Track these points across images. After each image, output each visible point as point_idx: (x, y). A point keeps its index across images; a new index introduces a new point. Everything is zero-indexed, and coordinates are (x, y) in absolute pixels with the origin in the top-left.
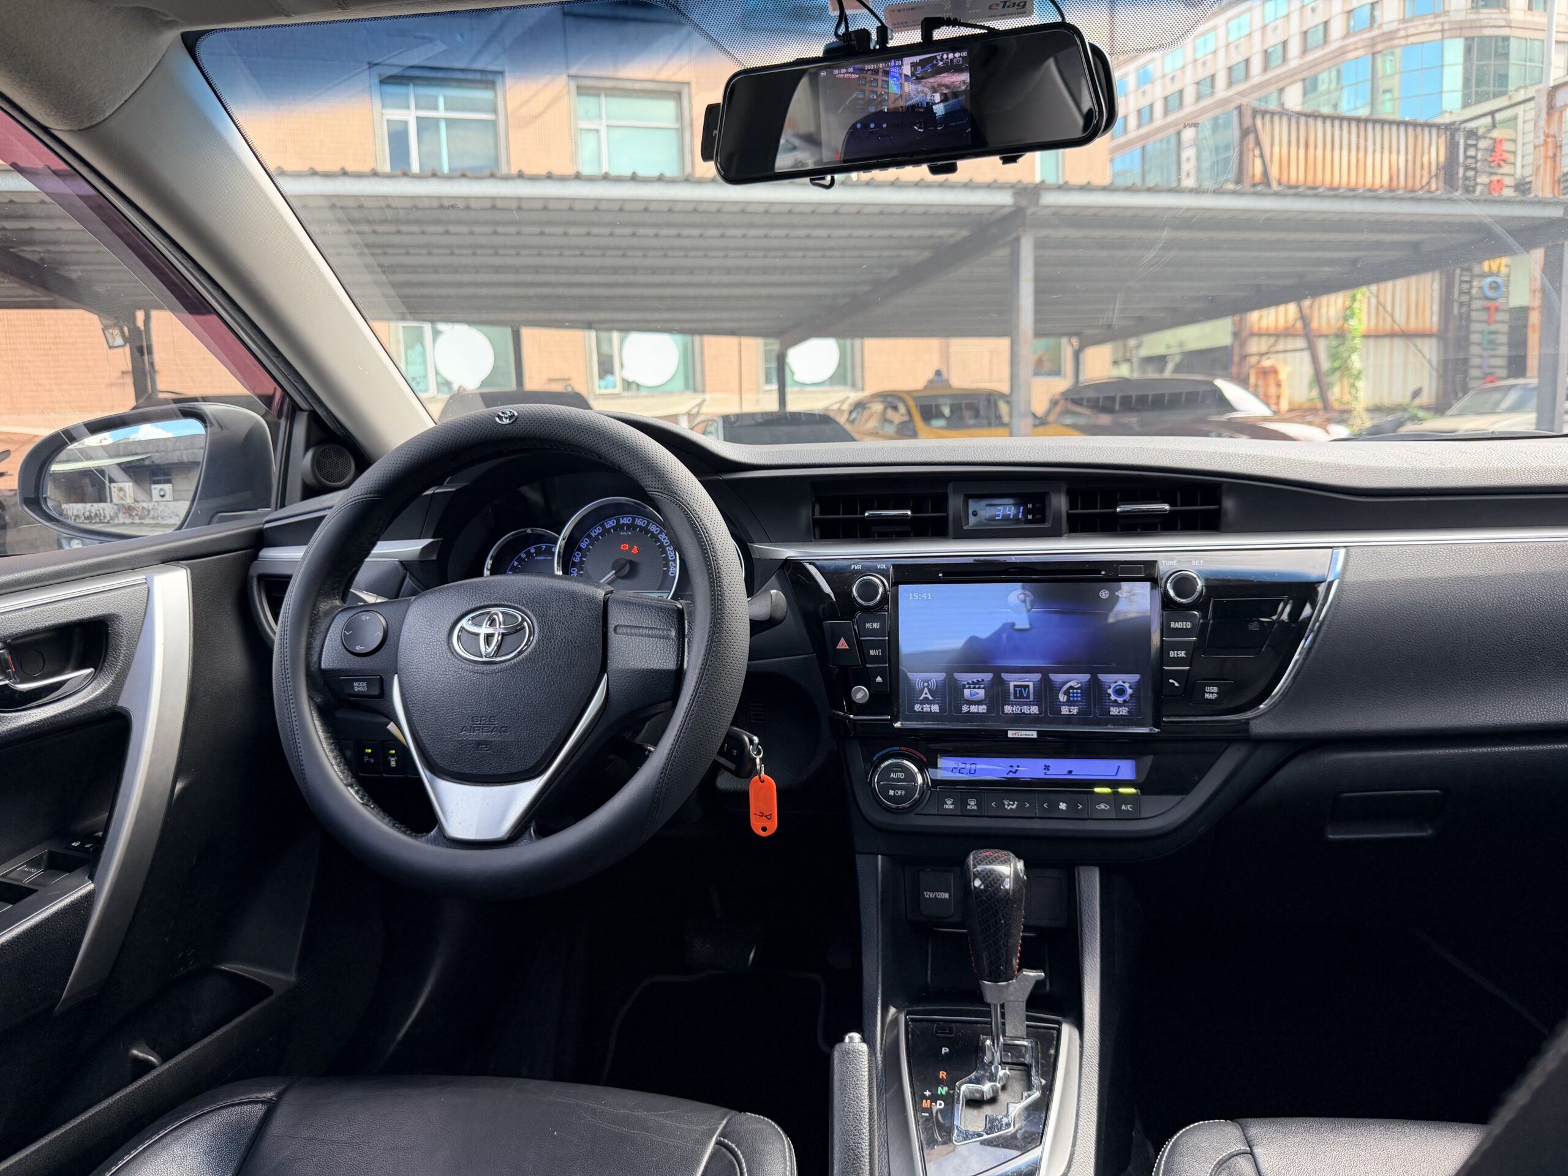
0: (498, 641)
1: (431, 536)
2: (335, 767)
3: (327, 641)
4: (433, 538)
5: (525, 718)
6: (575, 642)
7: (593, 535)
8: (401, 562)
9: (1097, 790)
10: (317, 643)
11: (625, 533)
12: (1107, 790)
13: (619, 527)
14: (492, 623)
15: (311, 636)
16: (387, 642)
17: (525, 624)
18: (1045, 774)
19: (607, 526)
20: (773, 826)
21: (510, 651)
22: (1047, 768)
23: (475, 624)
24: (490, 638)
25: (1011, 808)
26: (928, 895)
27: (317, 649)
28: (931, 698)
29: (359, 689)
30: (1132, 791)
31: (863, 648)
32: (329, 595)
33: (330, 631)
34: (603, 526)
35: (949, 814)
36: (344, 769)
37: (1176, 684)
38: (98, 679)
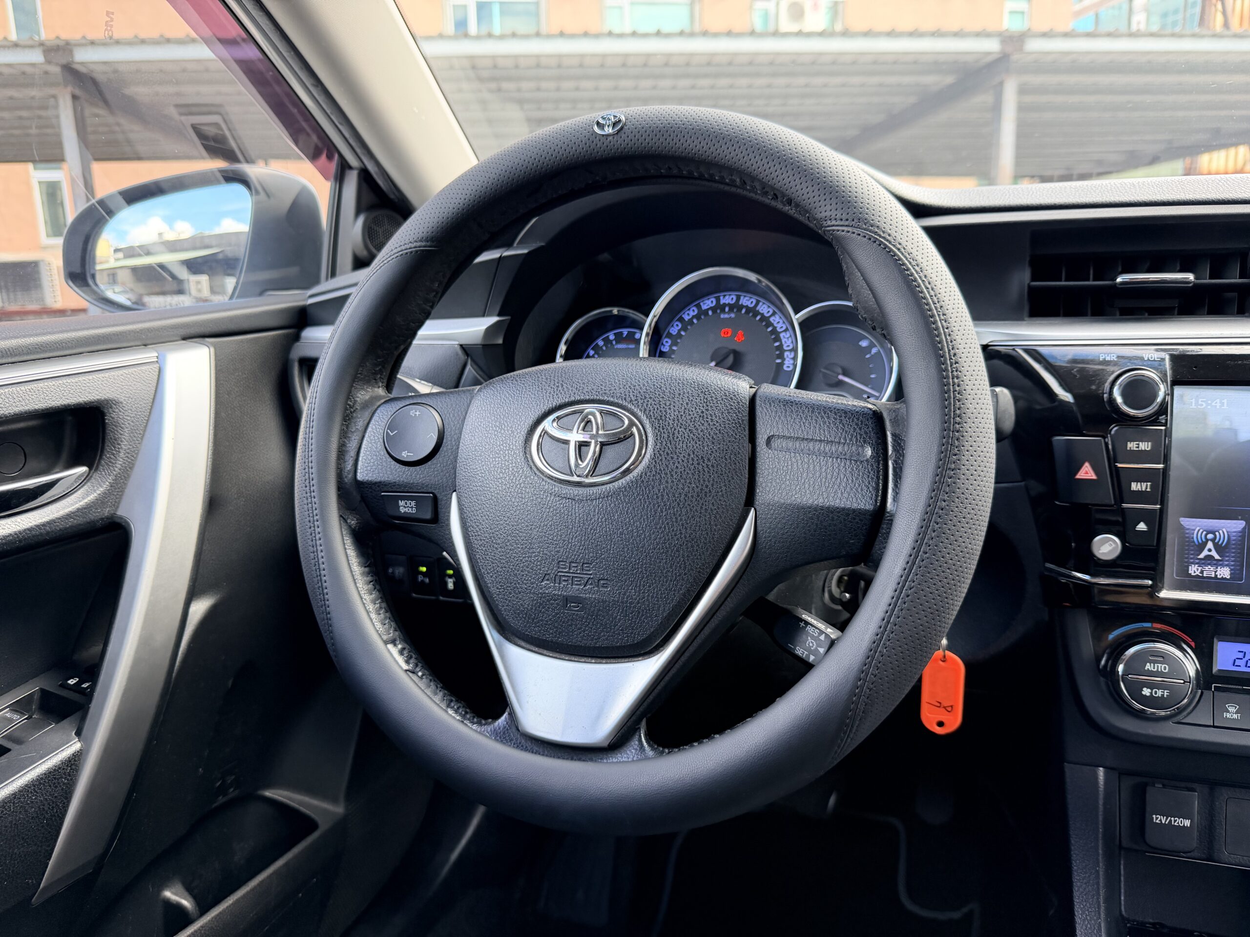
0: (594, 452)
1: (497, 312)
2: (373, 616)
3: (365, 442)
4: (499, 315)
5: (633, 568)
6: (709, 460)
7: (686, 318)
8: (461, 346)
10: (352, 445)
11: (726, 316)
13: (719, 308)
14: (587, 424)
15: (344, 434)
16: (443, 449)
17: (634, 430)
19: (704, 307)
20: (954, 721)
21: (611, 469)
23: (561, 428)
24: (583, 448)
26: (1158, 819)
27: (352, 453)
28: (1217, 557)
29: (406, 510)
31: (1119, 480)
32: (370, 379)
33: (369, 429)
34: (698, 306)
35: (1232, 727)
36: (386, 618)
38: (93, 480)
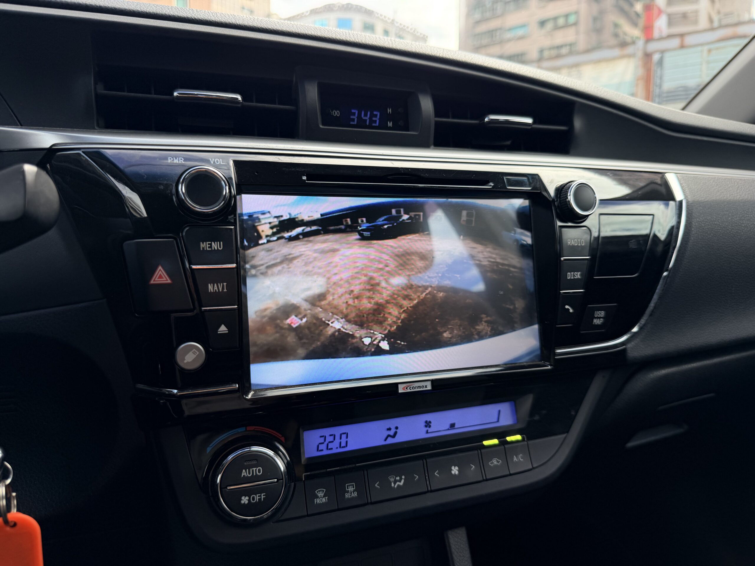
9: (486, 443)
12: (495, 441)
18: (427, 432)
22: (428, 424)
25: (398, 486)
30: (518, 437)
31: (195, 282)
35: (323, 512)
37: (571, 311)
